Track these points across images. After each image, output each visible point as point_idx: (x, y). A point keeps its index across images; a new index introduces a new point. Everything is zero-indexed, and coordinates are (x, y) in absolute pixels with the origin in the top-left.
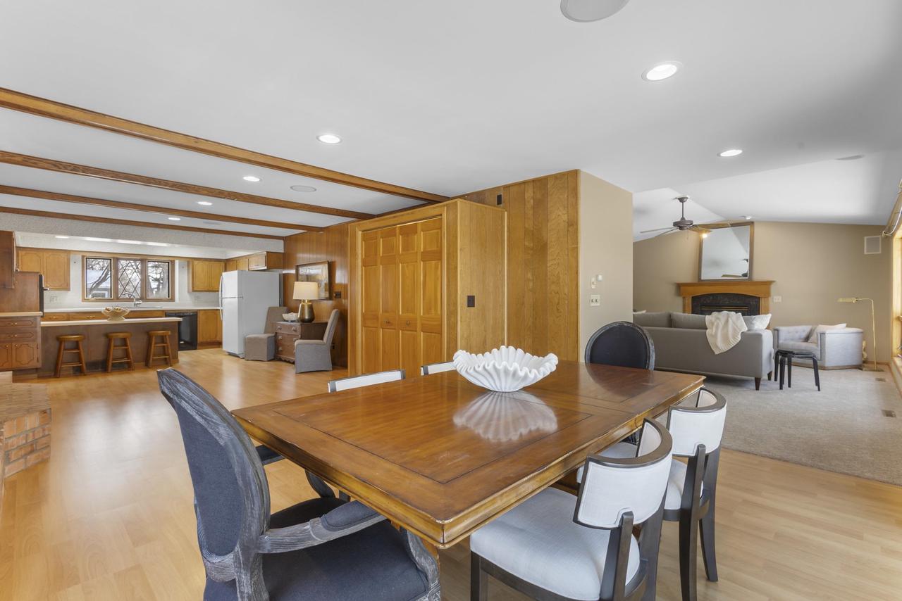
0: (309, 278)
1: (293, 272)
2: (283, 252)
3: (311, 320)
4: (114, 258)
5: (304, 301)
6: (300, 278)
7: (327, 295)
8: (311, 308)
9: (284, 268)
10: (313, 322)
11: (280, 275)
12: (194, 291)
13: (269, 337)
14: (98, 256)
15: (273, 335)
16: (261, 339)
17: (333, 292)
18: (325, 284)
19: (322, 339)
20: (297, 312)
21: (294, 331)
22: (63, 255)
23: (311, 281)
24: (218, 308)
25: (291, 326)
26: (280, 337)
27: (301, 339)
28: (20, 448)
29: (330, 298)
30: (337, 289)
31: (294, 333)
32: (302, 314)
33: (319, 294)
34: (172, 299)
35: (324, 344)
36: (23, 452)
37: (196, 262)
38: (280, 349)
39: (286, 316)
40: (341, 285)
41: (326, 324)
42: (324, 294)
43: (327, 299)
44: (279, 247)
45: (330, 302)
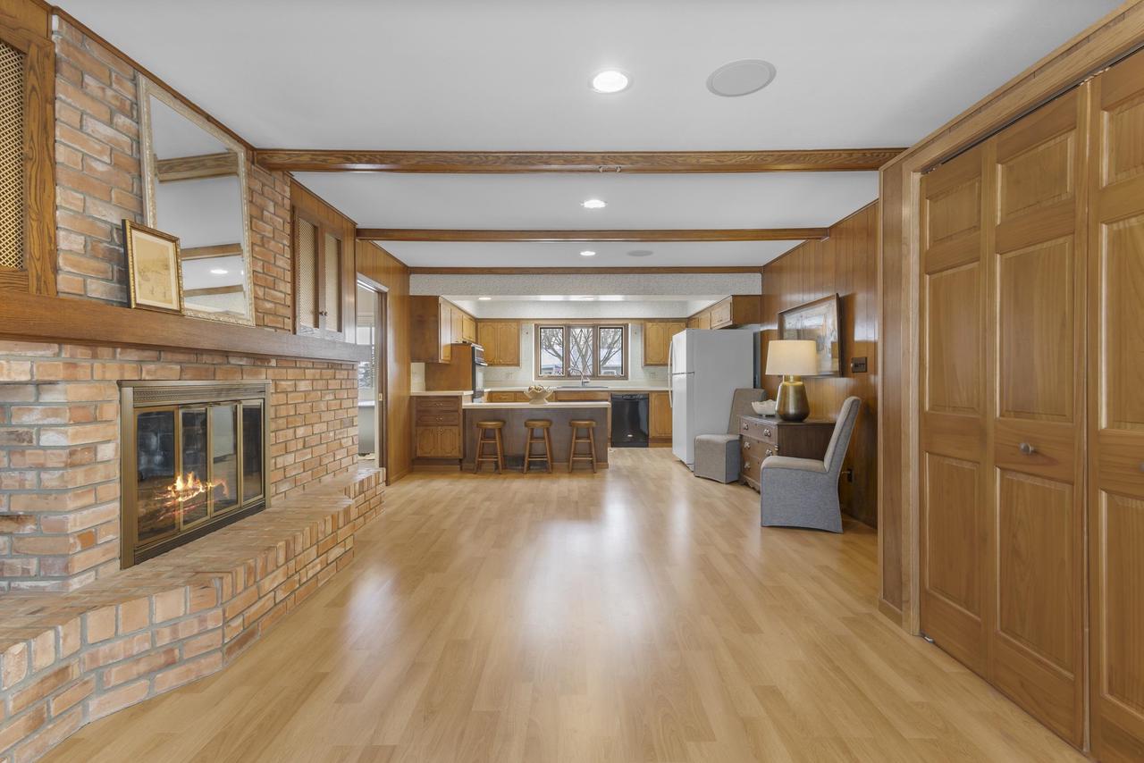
0: (801, 334)
1: (775, 327)
2: (761, 294)
3: (801, 416)
4: (565, 325)
5: (787, 379)
6: (786, 335)
7: (836, 367)
8: (801, 394)
9: (762, 321)
10: (808, 420)
11: (755, 335)
12: (646, 365)
13: (729, 442)
14: (553, 325)
15: (737, 437)
16: (716, 444)
17: (849, 358)
18: (832, 343)
19: (822, 459)
20: (774, 399)
21: (766, 435)
22: (514, 325)
23: (804, 339)
24: (667, 389)
25: (763, 427)
26: (747, 444)
27: (781, 452)
28: (134, 659)
29: (843, 372)
30: (858, 353)
31: (767, 440)
32: (784, 404)
33: (819, 363)
34: (625, 377)
35: (824, 473)
36: (142, 667)
37: (649, 325)
38: (747, 465)
39: (758, 406)
40: (866, 344)
41: (832, 426)
42: (830, 364)
43: (834, 375)
44: (752, 285)
45: (843, 382)
